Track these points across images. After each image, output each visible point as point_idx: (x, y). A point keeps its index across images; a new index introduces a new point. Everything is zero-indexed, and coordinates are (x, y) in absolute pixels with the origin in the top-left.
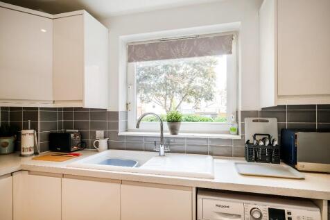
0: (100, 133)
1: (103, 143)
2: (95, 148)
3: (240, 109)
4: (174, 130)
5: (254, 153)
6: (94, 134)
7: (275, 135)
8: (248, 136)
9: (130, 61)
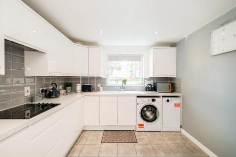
0: (99, 85)
1: (101, 88)
2: (98, 90)
3: (144, 77)
4: (125, 83)
5: (148, 89)
6: (97, 86)
7: (153, 84)
8: (146, 85)
9: (109, 61)
